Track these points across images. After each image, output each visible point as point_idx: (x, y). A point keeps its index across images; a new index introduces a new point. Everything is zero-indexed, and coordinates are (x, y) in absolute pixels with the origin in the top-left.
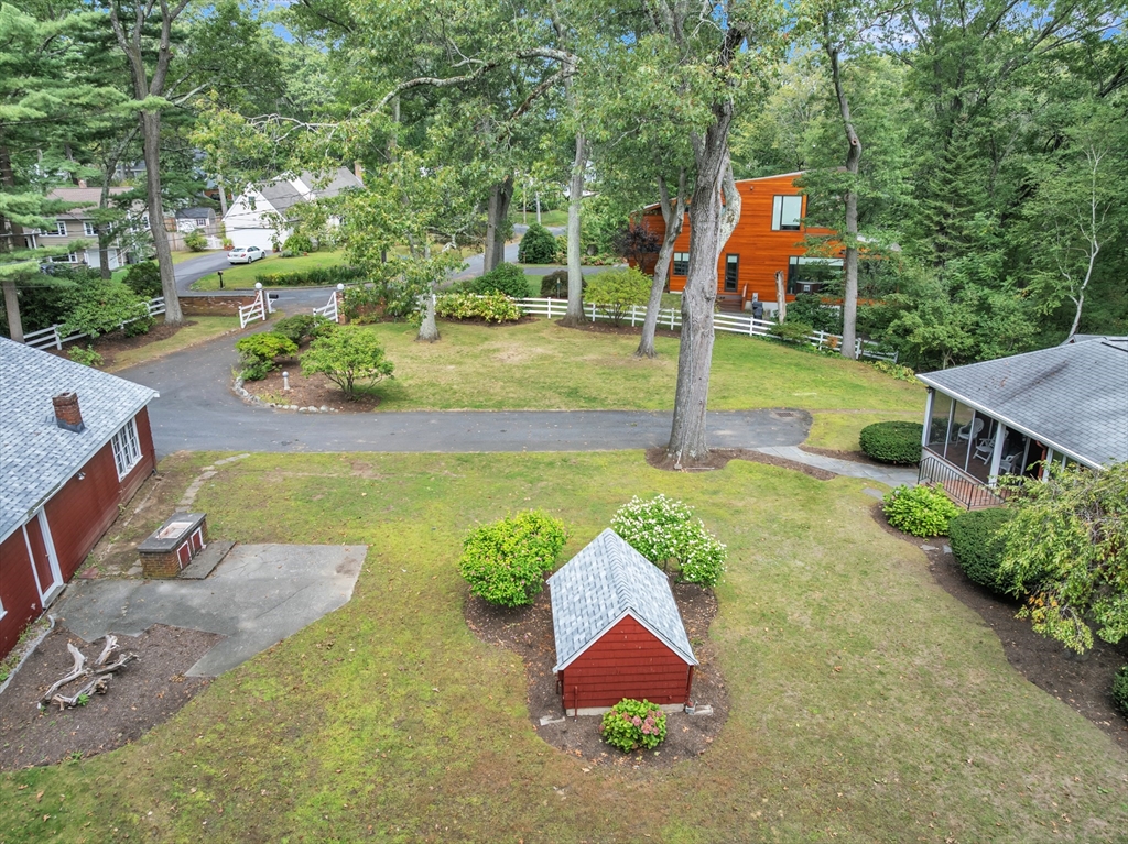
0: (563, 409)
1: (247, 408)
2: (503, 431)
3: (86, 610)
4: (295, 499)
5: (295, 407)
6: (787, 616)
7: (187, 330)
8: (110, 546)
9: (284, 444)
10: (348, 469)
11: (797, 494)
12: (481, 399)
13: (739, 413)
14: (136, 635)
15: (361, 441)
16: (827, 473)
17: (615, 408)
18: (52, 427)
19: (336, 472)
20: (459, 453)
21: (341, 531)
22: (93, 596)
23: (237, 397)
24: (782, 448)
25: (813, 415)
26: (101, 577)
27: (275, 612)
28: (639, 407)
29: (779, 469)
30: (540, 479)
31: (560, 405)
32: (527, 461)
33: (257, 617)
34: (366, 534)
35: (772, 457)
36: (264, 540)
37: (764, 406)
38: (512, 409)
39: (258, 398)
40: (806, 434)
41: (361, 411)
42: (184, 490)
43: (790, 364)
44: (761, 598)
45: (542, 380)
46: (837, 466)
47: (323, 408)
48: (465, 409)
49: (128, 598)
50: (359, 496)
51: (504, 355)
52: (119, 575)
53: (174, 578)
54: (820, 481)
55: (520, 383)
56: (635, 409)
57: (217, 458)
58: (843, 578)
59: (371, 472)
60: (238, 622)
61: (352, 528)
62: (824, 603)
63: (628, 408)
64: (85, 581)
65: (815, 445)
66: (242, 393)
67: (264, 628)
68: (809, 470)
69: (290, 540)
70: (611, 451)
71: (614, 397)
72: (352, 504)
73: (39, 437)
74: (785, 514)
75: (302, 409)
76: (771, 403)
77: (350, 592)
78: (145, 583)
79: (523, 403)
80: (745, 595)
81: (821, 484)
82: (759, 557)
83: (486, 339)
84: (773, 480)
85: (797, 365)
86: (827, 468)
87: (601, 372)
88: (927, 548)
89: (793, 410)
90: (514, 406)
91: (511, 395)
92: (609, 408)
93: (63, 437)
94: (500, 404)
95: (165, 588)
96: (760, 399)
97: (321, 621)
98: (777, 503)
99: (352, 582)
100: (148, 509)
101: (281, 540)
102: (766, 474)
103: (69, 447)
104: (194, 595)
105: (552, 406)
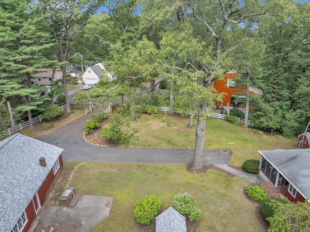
0: (166, 148)
1: (86, 145)
2: (150, 156)
3: (46, 216)
4: (97, 180)
5: (98, 145)
6: (216, 228)
7: (72, 115)
8: (52, 194)
9: (95, 159)
10: (110, 168)
11: (224, 183)
12: (145, 143)
13: (213, 151)
14: (57, 225)
15: (114, 158)
16: (234, 175)
17: (180, 148)
18: (39, 166)
19: (107, 169)
20: (138, 163)
21: (107, 192)
22: (48, 211)
23: (84, 140)
24: (222, 165)
25: (233, 152)
26: (50, 204)
27: (90, 219)
28: (186, 147)
29: (221, 173)
30: (158, 175)
31: (165, 146)
32: (155, 167)
33: (86, 220)
34: (113, 193)
35: (219, 168)
36: (88, 194)
37: (220, 148)
38: (153, 147)
39: (89, 141)
40: (230, 159)
41: (114, 147)
42: (69, 175)
43: (229, 130)
44: (210, 221)
45: (161, 136)
46: (237, 173)
47: (105, 146)
48: (141, 147)
49: (56, 212)
50: (112, 179)
51: (152, 126)
52: (54, 204)
53: (67, 206)
54: (231, 178)
55: (156, 137)
56: (185, 148)
57: (78, 164)
58: (232, 215)
59: (115, 170)
60: (81, 222)
61: (110, 191)
62: (226, 224)
63: (183, 148)
64: (46, 206)
65: (232, 164)
66: (85, 139)
67: (87, 224)
68: (229, 174)
69: (95, 194)
70: (177, 164)
71: (180, 143)
72: (110, 182)
73: (36, 170)
74: (220, 190)
75: (99, 146)
76: (222, 147)
77: (108, 213)
78: (60, 207)
79: (156, 145)
80: (206, 220)
81: (231, 179)
82: (211, 206)
83: (148, 120)
84: (219, 177)
85: (231, 131)
86: (233, 173)
87: (177, 133)
88: (256, 205)
89: (227, 150)
90: (154, 146)
91: (153, 142)
92: (178, 148)
93: (41, 169)
94: (150, 145)
95: (65, 209)
96: (219, 145)
97: (101, 223)
98: (219, 186)
99: (108, 209)
100: (61, 182)
101: (93, 194)
102: (217, 175)
103: (43, 172)
104: (71, 212)
105: (163, 146)
